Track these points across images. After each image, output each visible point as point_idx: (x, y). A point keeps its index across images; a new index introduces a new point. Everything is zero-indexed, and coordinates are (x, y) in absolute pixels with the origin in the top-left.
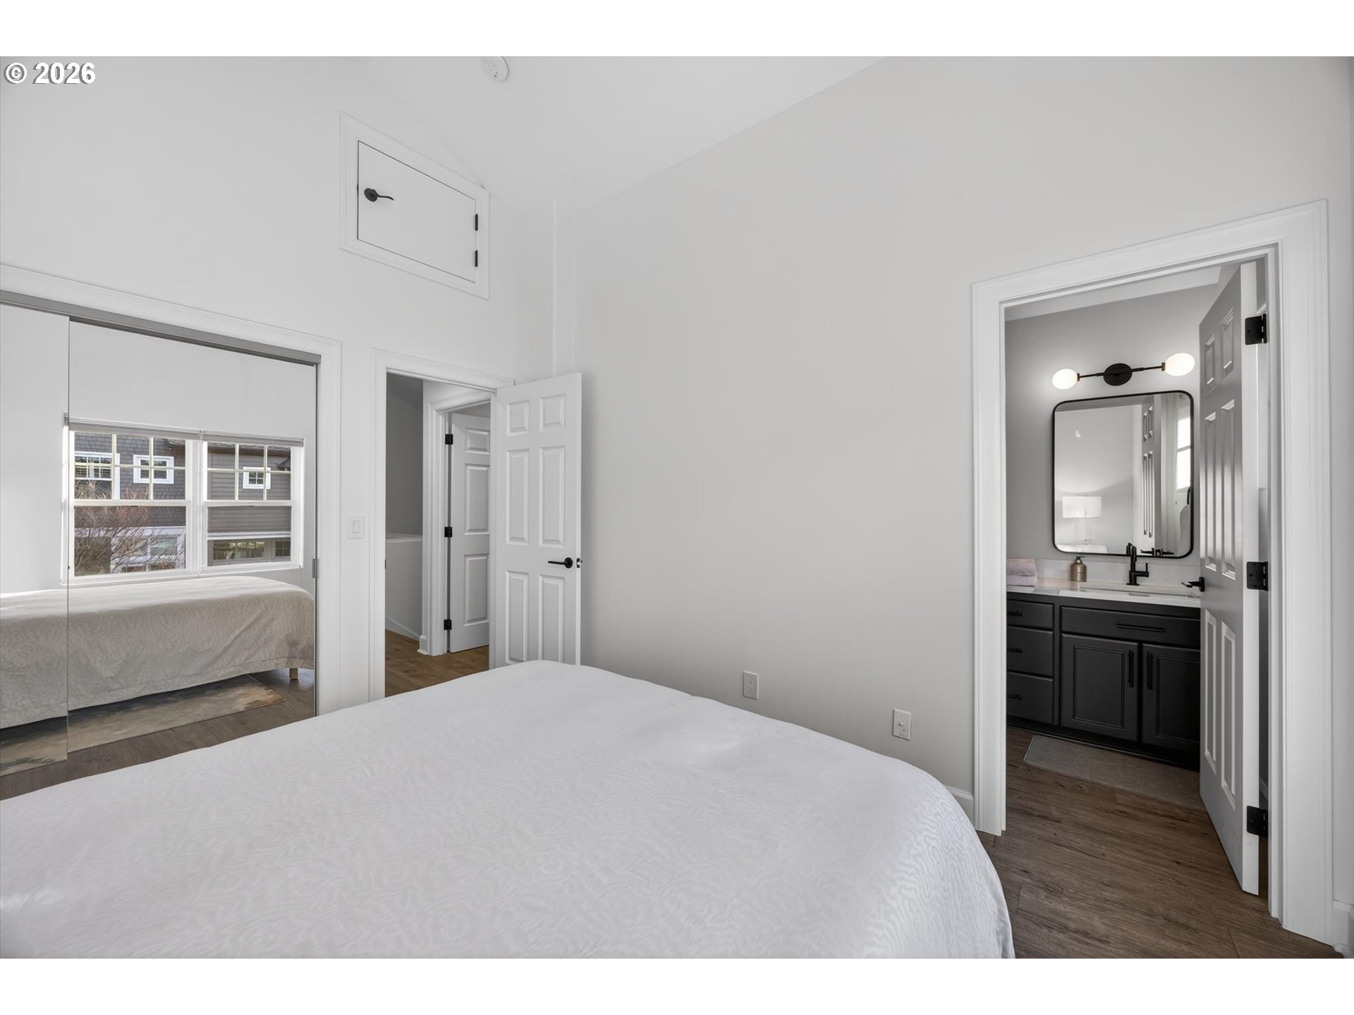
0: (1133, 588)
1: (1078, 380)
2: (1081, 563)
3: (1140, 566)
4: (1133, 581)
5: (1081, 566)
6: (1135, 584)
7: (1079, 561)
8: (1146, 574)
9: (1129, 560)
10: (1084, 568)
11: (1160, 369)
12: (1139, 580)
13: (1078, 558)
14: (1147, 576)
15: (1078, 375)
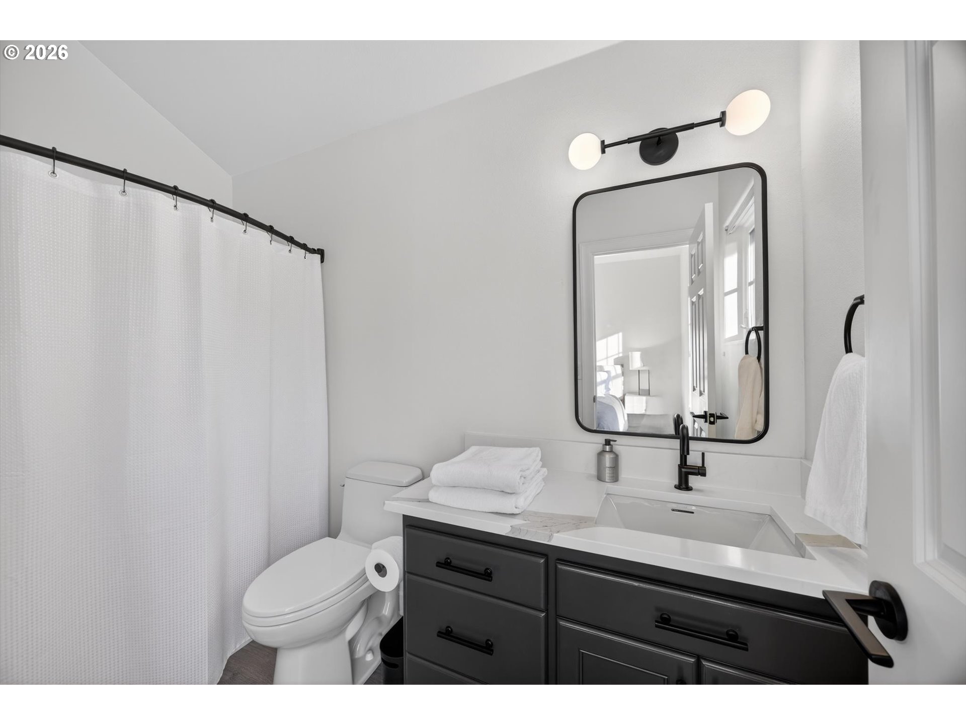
0: (683, 496)
1: (603, 152)
2: (611, 451)
3: (693, 459)
4: (683, 485)
5: (612, 456)
6: (688, 489)
7: (608, 448)
8: (701, 471)
9: (676, 443)
10: (616, 459)
11: (718, 124)
12: (693, 480)
13: (608, 442)
14: (704, 475)
15: (603, 142)
